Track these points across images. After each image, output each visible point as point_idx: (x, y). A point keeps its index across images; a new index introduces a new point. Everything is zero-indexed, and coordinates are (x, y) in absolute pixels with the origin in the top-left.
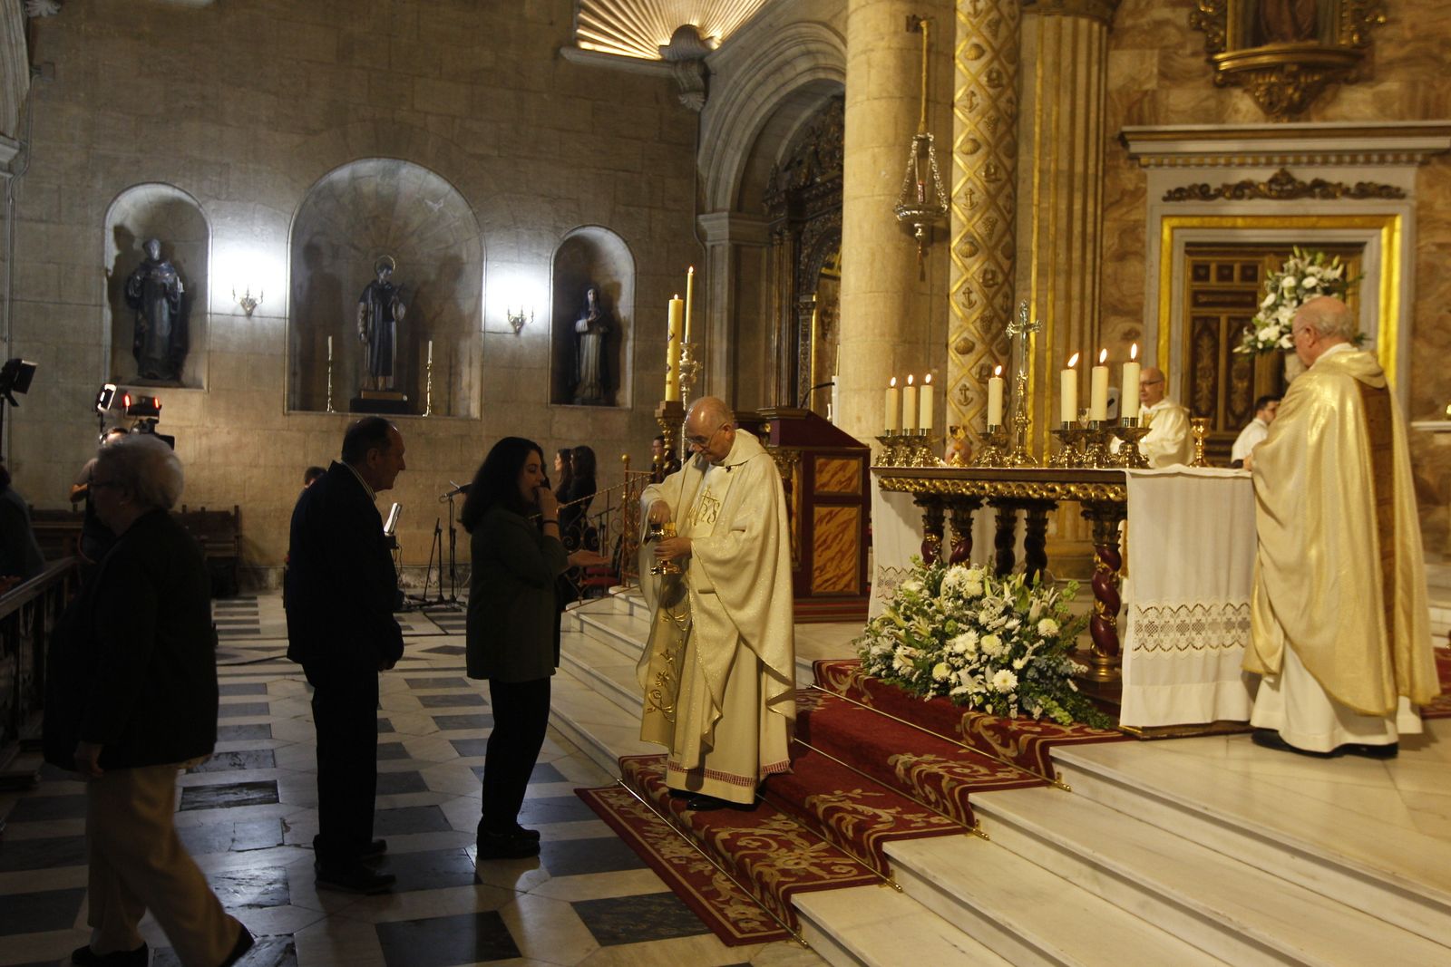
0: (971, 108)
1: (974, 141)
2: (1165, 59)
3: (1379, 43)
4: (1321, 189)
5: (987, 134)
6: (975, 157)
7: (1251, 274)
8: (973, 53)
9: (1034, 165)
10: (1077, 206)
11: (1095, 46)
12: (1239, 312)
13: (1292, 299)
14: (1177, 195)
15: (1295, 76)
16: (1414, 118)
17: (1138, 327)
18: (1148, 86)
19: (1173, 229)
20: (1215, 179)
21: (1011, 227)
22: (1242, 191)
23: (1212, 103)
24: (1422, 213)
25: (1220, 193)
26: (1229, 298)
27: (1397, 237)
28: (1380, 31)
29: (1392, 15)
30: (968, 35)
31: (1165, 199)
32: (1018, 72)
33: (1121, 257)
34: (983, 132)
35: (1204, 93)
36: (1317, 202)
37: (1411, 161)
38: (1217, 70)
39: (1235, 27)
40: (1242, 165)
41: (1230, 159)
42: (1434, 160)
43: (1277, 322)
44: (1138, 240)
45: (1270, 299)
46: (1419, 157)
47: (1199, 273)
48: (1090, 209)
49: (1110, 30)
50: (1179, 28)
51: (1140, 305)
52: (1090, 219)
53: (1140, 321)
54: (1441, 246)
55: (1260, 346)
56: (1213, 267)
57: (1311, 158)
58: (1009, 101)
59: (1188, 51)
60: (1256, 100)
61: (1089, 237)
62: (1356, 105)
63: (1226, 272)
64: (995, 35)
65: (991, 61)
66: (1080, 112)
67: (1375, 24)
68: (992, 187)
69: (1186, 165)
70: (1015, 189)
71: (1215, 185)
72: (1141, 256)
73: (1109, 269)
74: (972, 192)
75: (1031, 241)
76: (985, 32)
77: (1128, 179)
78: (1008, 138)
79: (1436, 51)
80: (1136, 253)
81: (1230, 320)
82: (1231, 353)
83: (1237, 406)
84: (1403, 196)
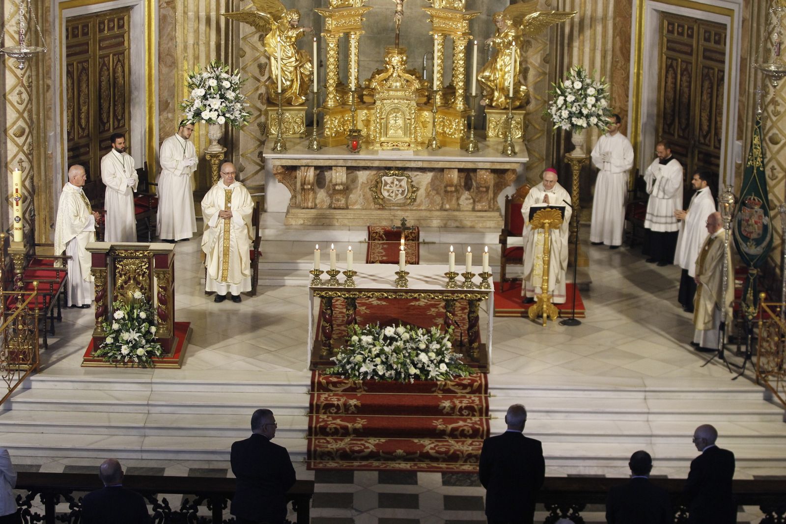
7: (86, 31)
12: (82, 58)
26: (78, 50)
44: (48, 21)
56: (70, 29)
72: (49, 32)
81: (78, 64)
82: (79, 87)
83: (83, 122)
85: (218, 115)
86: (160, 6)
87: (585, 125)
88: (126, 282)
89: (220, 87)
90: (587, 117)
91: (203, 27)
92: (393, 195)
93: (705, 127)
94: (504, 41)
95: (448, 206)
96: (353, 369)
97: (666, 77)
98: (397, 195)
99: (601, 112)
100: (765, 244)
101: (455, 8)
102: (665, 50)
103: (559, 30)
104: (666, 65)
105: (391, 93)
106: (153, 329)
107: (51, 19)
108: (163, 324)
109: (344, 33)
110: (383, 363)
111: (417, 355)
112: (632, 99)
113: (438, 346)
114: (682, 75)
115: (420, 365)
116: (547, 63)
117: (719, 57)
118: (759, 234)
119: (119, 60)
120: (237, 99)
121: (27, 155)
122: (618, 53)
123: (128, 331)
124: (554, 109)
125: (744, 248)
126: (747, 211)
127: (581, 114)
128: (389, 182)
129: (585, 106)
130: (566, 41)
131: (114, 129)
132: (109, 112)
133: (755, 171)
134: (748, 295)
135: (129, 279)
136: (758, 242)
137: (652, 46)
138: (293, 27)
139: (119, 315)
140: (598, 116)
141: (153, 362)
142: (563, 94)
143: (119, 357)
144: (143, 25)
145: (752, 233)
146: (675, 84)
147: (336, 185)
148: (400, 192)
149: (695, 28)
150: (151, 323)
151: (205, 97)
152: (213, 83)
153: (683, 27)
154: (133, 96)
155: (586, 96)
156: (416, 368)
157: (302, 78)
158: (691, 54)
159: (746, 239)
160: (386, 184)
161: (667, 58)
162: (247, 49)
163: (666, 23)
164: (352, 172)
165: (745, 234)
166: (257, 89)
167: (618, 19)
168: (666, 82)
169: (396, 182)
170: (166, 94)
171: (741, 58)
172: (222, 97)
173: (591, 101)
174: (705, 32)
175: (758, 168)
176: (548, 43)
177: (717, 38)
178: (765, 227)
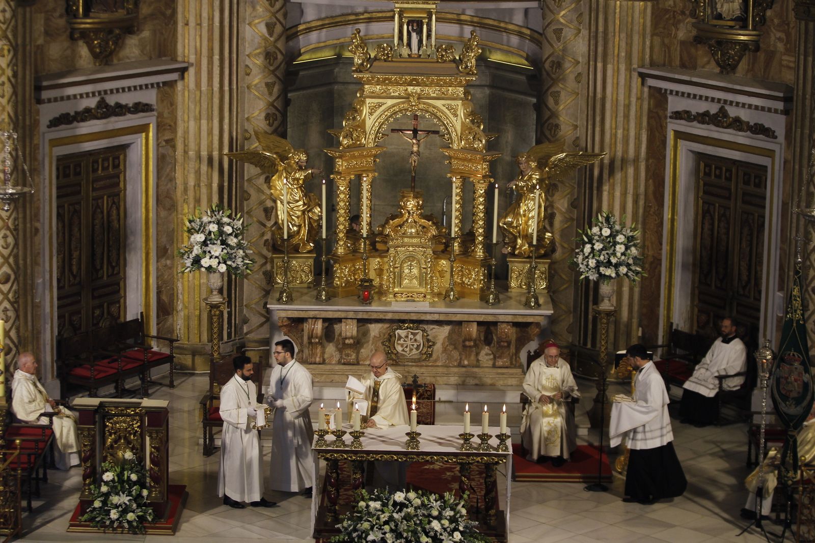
2: (47, 20)
4: (120, 110)
7: (78, 170)
12: (74, 200)
14: (56, 122)
18: (39, 42)
24: (159, 120)
25: (75, 119)
26: (69, 191)
31: (49, 127)
35: (66, 44)
36: (118, 118)
38: (72, 28)
54: (167, 141)
62: (131, 48)
71: (71, 113)
81: (69, 206)
82: (71, 231)
83: (75, 269)
84: (152, 110)
85: (219, 263)
86: (158, 145)
87: (613, 275)
88: (116, 441)
89: (221, 232)
90: (617, 266)
91: (204, 168)
92: (408, 349)
93: (745, 277)
94: (528, 185)
95: (466, 362)
96: (360, 537)
97: (703, 223)
98: (411, 350)
99: (631, 261)
100: (805, 403)
101: (475, 148)
102: (701, 194)
103: (588, 173)
104: (703, 210)
105: (406, 240)
106: (145, 493)
107: (40, 157)
108: (155, 487)
109: (355, 175)
110: (392, 531)
111: (429, 522)
112: (665, 247)
113: (452, 513)
114: (719, 221)
115: (432, 534)
116: (575, 207)
117: (759, 201)
118: (799, 393)
119: (114, 203)
121: (12, 304)
122: (651, 197)
123: (117, 494)
124: (580, 257)
125: (783, 407)
126: (786, 367)
127: (609, 264)
128: (403, 336)
129: (614, 254)
130: (595, 185)
131: (108, 276)
132: (103, 259)
133: (795, 325)
134: (788, 459)
135: (120, 438)
136: (798, 401)
137: (687, 190)
138: (300, 169)
139: (108, 476)
140: (628, 265)
141: (145, 528)
142: (591, 241)
143: (108, 523)
144: (141, 165)
145: (791, 391)
146: (712, 230)
147: (346, 338)
148: (415, 346)
149: (734, 171)
150: (143, 485)
151: (205, 243)
152: (214, 228)
153: (721, 169)
154: (129, 241)
155: (615, 243)
156: (428, 536)
157: (310, 223)
158: (729, 198)
159: (785, 398)
160: (400, 338)
161: (703, 202)
162: (252, 192)
163: (702, 165)
164: (364, 325)
165: (783, 392)
166: (263, 234)
167: (651, 161)
168: (702, 229)
169: (411, 336)
170: (164, 239)
171: (783, 202)
172: (223, 243)
173: (620, 249)
174: (745, 174)
175: (798, 321)
176: (576, 186)
177: (757, 181)
178: (806, 386)
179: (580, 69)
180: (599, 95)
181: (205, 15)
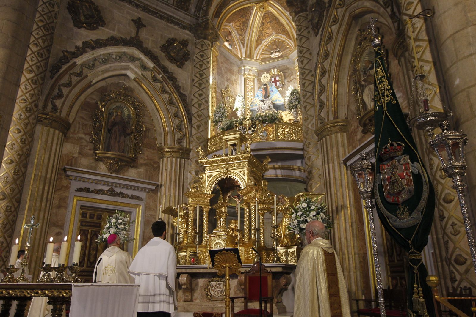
0: (12, 149)
1: (11, 160)
2: (81, 149)
3: (139, 158)
4: (122, 195)
5: (17, 159)
6: (11, 165)
7: (99, 217)
8: (17, 131)
9: (32, 172)
10: (46, 188)
11: (60, 139)
12: (95, 229)
13: (114, 226)
14: (80, 190)
15: (118, 162)
16: (146, 180)
17: (62, 231)
18: (74, 156)
19: (77, 200)
20: (92, 187)
21: (20, 192)
22: (100, 192)
23: (93, 165)
24: (147, 205)
25: (93, 191)
26: (92, 224)
27: (141, 211)
28: (140, 155)
29: (142, 152)
30: (16, 125)
31: (76, 191)
32: (32, 141)
33: (59, 207)
34: (16, 157)
35: (92, 161)
36: (120, 198)
37: (145, 191)
38: (96, 156)
39: (102, 145)
40: (100, 184)
41: (97, 182)
42: (150, 192)
43: (110, 233)
44: (66, 202)
45: (108, 225)
46: (147, 190)
47: (84, 215)
48: (51, 190)
49: (65, 136)
50: (86, 141)
51: (63, 224)
52: (50, 193)
53: (63, 229)
54: (151, 215)
55: (104, 240)
56: (88, 214)
57: (120, 185)
58: (27, 149)
59: (88, 148)
60: (106, 166)
61: (49, 199)
62: (132, 173)
63: (92, 216)
64: (26, 127)
65: (23, 135)
66: (52, 158)
67: (138, 153)
68: (15, 177)
69: (84, 181)
70: (24, 179)
71: (92, 189)
72: (66, 208)
73: (54, 211)
74: (7, 177)
75: (27, 198)
76: (22, 125)
77: (65, 182)
78: (25, 162)
79: (152, 163)
80: (64, 207)
81: (92, 231)
84: (143, 200)
89: (116, 223)
92: (216, 293)
98: (218, 293)
120: (124, 229)
122: (358, 222)
127: (305, 222)
133: (385, 109)
136: (412, 204)
142: (297, 212)
144: (135, 221)
147: (182, 285)
148: (220, 291)
152: (114, 221)
155: (310, 211)
159: (393, 207)
160: (213, 286)
164: (196, 280)
169: (218, 285)
172: (117, 227)
173: (313, 213)
178: (417, 178)
179: (320, 172)
180: (328, 179)
181: (169, 166)
